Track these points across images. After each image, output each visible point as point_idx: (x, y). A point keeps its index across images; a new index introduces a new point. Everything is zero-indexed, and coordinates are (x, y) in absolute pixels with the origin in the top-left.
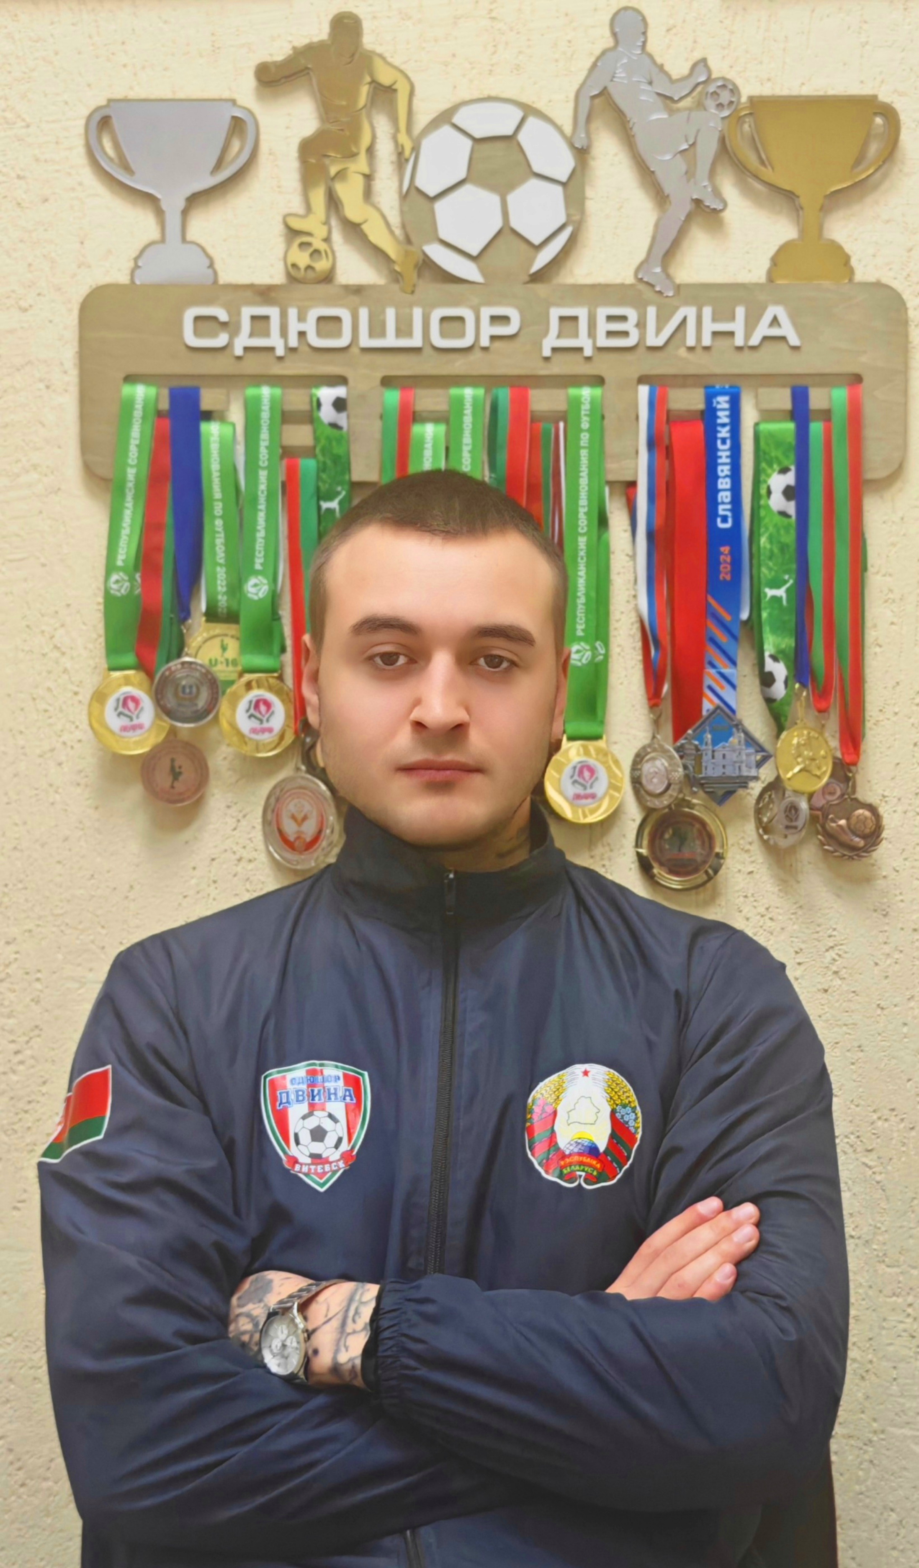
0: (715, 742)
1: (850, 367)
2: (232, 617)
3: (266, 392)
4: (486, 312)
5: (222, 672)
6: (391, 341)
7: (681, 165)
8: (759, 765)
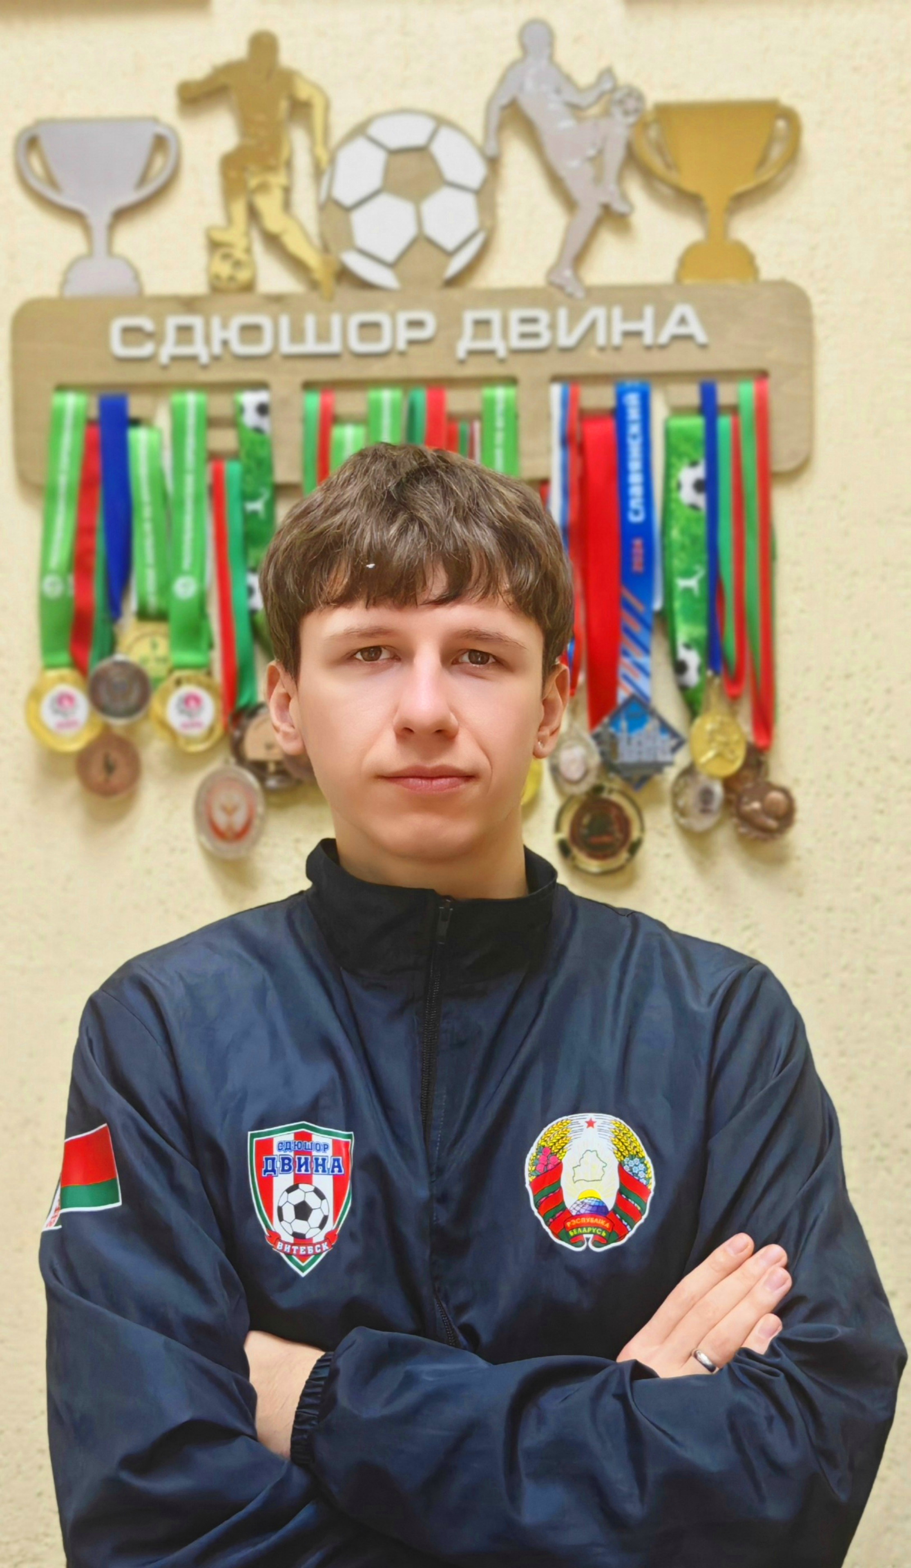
0: (631, 728)
1: (755, 363)
2: (161, 616)
3: (191, 400)
4: (403, 317)
5: (153, 670)
6: (310, 346)
7: (589, 171)
8: (674, 750)
